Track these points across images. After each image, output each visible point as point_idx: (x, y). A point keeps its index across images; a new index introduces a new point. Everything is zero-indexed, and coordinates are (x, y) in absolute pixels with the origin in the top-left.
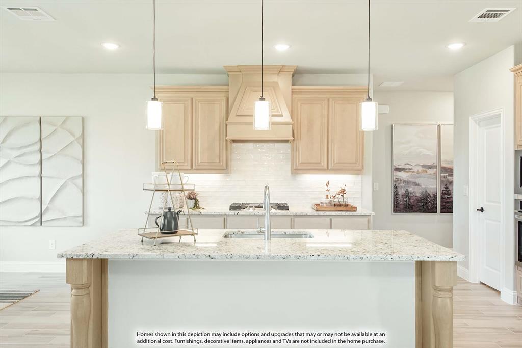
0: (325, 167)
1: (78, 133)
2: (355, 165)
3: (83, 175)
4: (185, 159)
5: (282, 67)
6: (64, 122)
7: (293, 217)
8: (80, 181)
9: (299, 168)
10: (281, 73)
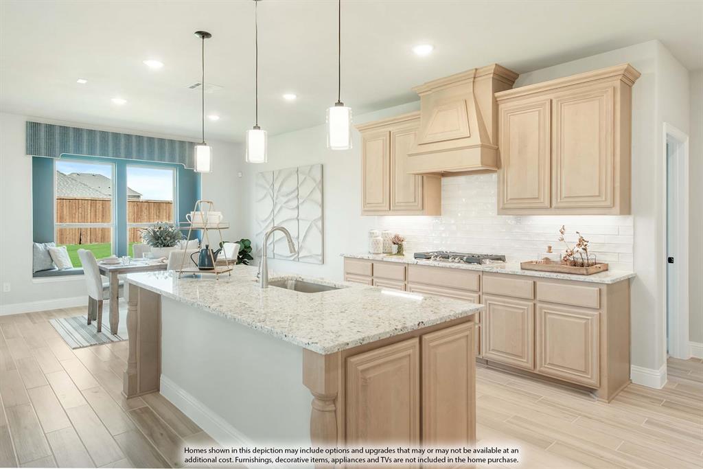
0: (547, 204)
1: (318, 178)
2: (599, 199)
3: (323, 217)
4: (383, 201)
5: (474, 71)
6: (310, 171)
7: (481, 274)
8: (320, 223)
9: (507, 206)
10: (476, 79)
